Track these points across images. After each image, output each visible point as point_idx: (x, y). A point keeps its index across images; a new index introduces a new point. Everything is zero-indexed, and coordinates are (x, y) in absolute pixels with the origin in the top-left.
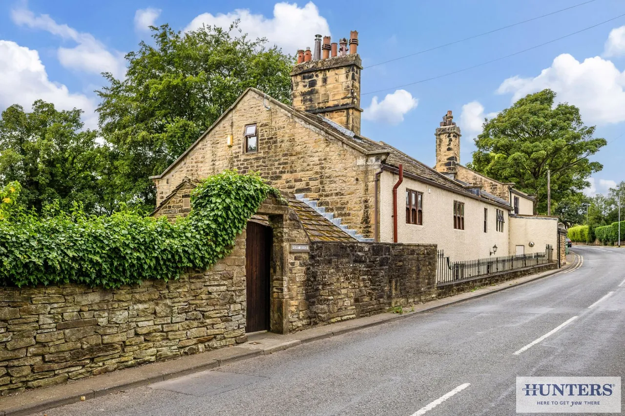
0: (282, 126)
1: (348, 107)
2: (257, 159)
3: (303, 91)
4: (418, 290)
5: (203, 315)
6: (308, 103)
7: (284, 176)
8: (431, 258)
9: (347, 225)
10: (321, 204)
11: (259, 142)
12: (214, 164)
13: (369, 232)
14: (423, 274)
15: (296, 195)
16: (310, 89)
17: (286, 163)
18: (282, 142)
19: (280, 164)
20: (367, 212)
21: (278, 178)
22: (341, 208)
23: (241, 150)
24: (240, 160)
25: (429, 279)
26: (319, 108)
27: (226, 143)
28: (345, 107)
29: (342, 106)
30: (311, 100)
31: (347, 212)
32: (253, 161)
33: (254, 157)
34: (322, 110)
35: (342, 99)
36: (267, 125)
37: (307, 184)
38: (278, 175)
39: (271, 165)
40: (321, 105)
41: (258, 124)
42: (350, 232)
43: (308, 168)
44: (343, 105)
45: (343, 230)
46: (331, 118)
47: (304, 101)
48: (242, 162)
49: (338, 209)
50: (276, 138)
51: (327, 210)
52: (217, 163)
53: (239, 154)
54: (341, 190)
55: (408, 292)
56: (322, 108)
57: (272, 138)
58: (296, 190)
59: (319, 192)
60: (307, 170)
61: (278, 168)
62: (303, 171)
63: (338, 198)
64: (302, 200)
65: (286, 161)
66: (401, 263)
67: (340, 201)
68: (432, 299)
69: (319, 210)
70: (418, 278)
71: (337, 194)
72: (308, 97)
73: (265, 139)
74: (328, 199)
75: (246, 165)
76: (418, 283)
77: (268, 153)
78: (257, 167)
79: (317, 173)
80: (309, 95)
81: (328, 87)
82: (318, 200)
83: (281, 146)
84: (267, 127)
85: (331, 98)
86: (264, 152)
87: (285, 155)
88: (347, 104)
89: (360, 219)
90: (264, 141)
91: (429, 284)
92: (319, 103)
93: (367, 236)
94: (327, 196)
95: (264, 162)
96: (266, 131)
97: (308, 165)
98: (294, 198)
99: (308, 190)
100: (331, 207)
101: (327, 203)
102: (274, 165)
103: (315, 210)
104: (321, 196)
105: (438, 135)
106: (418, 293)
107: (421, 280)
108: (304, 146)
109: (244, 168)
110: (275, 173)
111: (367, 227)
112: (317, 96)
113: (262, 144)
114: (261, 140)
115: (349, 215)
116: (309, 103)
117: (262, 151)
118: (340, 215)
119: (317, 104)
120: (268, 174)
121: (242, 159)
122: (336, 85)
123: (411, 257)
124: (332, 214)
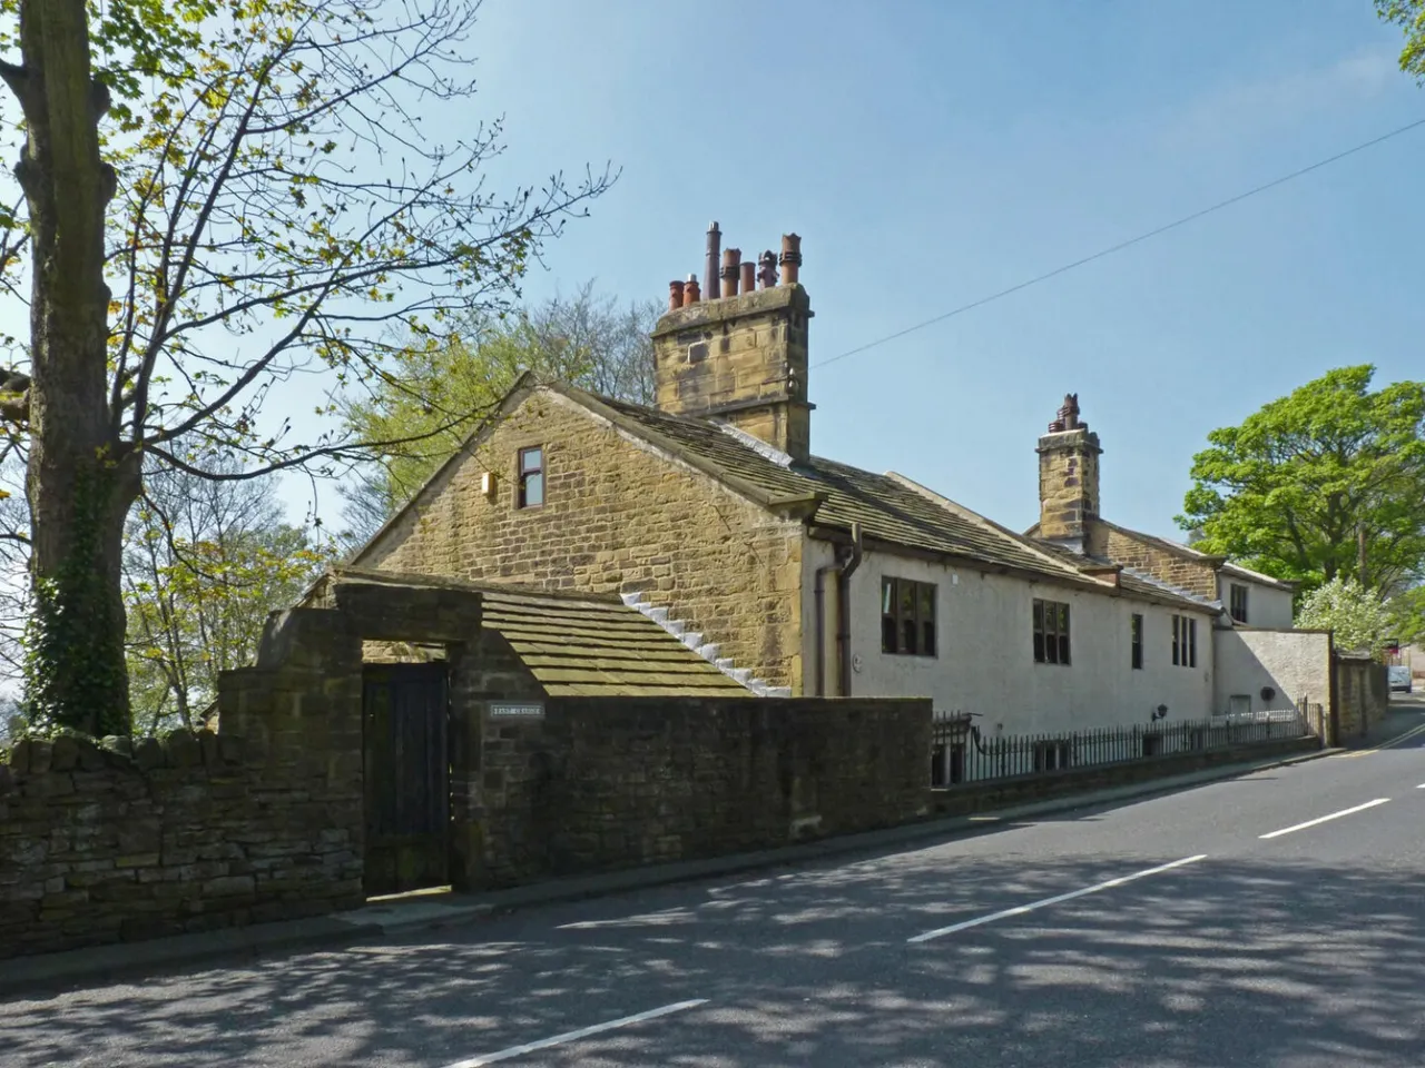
0: (594, 449)
1: (776, 400)
2: (544, 520)
3: (679, 370)
5: (246, 851)
6: (689, 396)
7: (601, 556)
8: (914, 730)
9: (730, 659)
10: (675, 615)
11: (548, 484)
12: (456, 535)
13: (778, 674)
14: (888, 764)
15: (624, 596)
16: (693, 366)
17: (602, 528)
18: (594, 482)
19: (588, 531)
20: (774, 629)
21: (586, 560)
22: (717, 622)
23: (512, 502)
24: (509, 524)
25: (908, 776)
26: (714, 406)
27: (480, 488)
28: (770, 400)
29: (762, 398)
30: (695, 389)
31: (732, 630)
32: (535, 526)
33: (538, 516)
34: (720, 410)
35: (763, 384)
36: (563, 447)
37: (647, 572)
38: (586, 553)
39: (573, 533)
40: (718, 399)
41: (544, 447)
42: (738, 675)
43: (649, 537)
44: (766, 396)
45: (723, 670)
46: (740, 427)
47: (680, 391)
48: (512, 529)
49: (710, 624)
50: (582, 474)
51: (689, 628)
52: (462, 531)
53: (507, 512)
54: (719, 583)
56: (721, 404)
57: (573, 475)
58: (624, 586)
59: (672, 587)
60: (647, 543)
61: (585, 539)
62: (636, 543)
63: (712, 601)
64: (635, 606)
65: (604, 523)
67: (717, 607)
69: (671, 629)
70: (871, 775)
71: (710, 592)
72: (690, 383)
73: (560, 477)
74: (691, 604)
75: (520, 535)
77: (565, 507)
78: (544, 538)
79: (667, 548)
80: (692, 378)
81: (732, 358)
82: (670, 605)
83: (592, 490)
84: (564, 451)
85: (738, 383)
86: (557, 507)
87: (603, 510)
88: (775, 394)
89: (758, 647)
90: (558, 482)
91: (907, 786)
92: (713, 395)
93: (773, 683)
94: (688, 596)
95: (558, 527)
96: (561, 461)
97: (649, 531)
98: (621, 603)
99: (650, 584)
100: (696, 620)
101: (688, 613)
102: (579, 533)
103: (665, 628)
104: (676, 596)
105: (1046, 450)
107: (881, 778)
108: (641, 489)
109: (517, 540)
110: (580, 549)
111: (774, 663)
112: (709, 379)
113: (554, 488)
114: (552, 479)
115: (736, 636)
116: (691, 394)
117: (553, 504)
118: (715, 638)
119: (708, 397)
120: (567, 551)
121: (514, 522)
122: (751, 353)
123: (849, 727)
124: (700, 635)
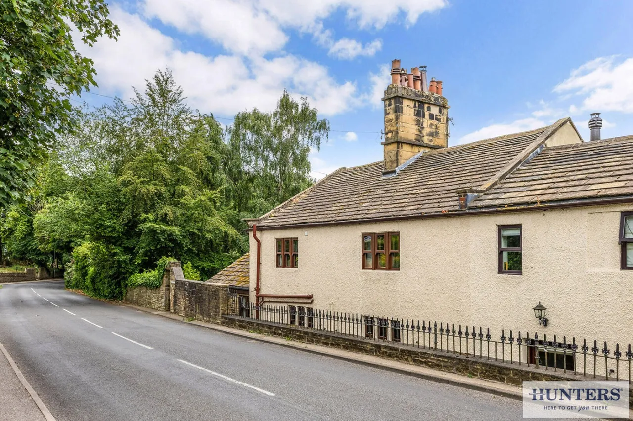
4: (209, 314)
8: (216, 295)
14: (212, 304)
25: (216, 309)
55: (203, 313)
66: (200, 295)
68: (218, 324)
70: (209, 306)
76: (209, 310)
91: (216, 312)
106: (209, 316)
107: (211, 308)
123: (205, 292)
